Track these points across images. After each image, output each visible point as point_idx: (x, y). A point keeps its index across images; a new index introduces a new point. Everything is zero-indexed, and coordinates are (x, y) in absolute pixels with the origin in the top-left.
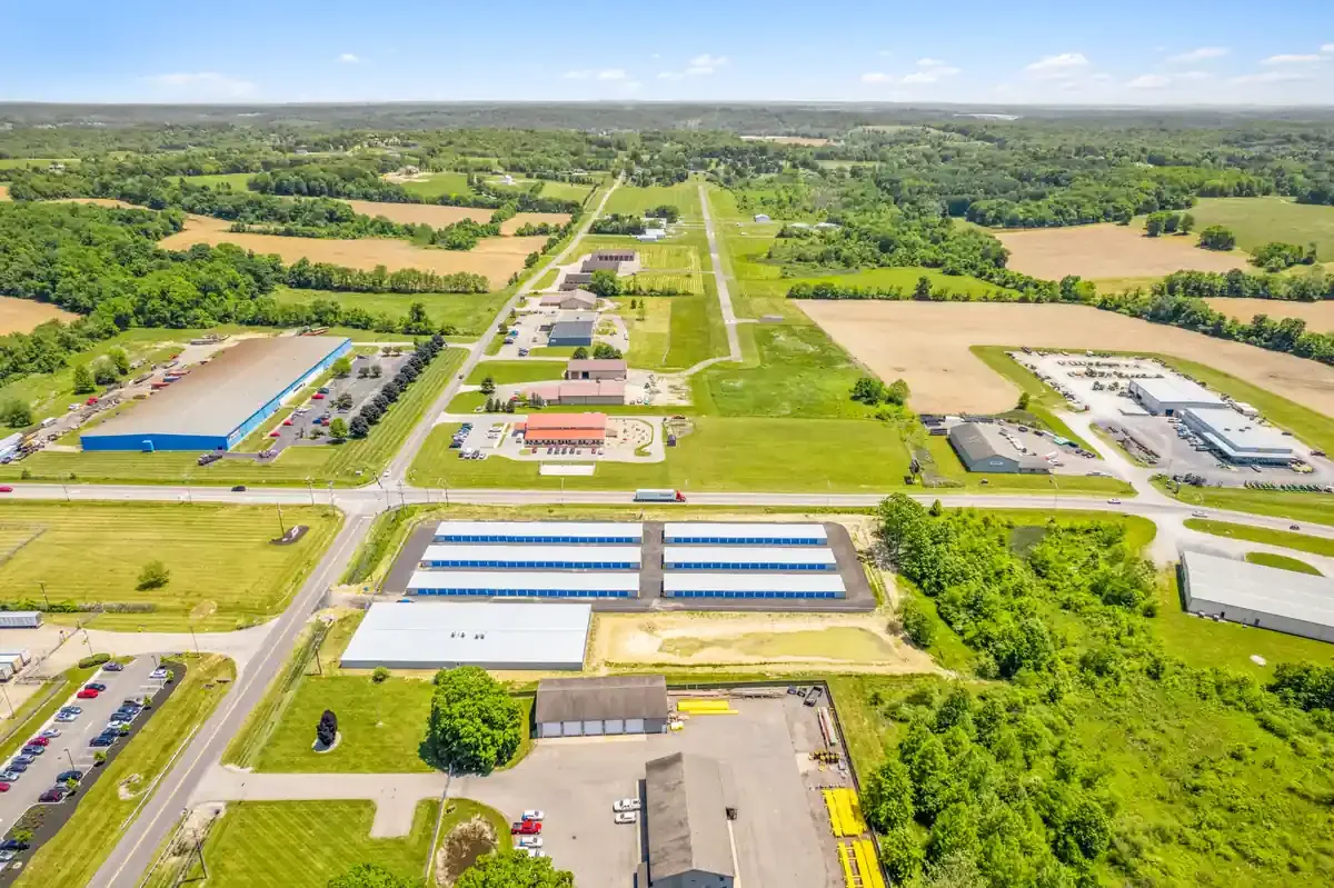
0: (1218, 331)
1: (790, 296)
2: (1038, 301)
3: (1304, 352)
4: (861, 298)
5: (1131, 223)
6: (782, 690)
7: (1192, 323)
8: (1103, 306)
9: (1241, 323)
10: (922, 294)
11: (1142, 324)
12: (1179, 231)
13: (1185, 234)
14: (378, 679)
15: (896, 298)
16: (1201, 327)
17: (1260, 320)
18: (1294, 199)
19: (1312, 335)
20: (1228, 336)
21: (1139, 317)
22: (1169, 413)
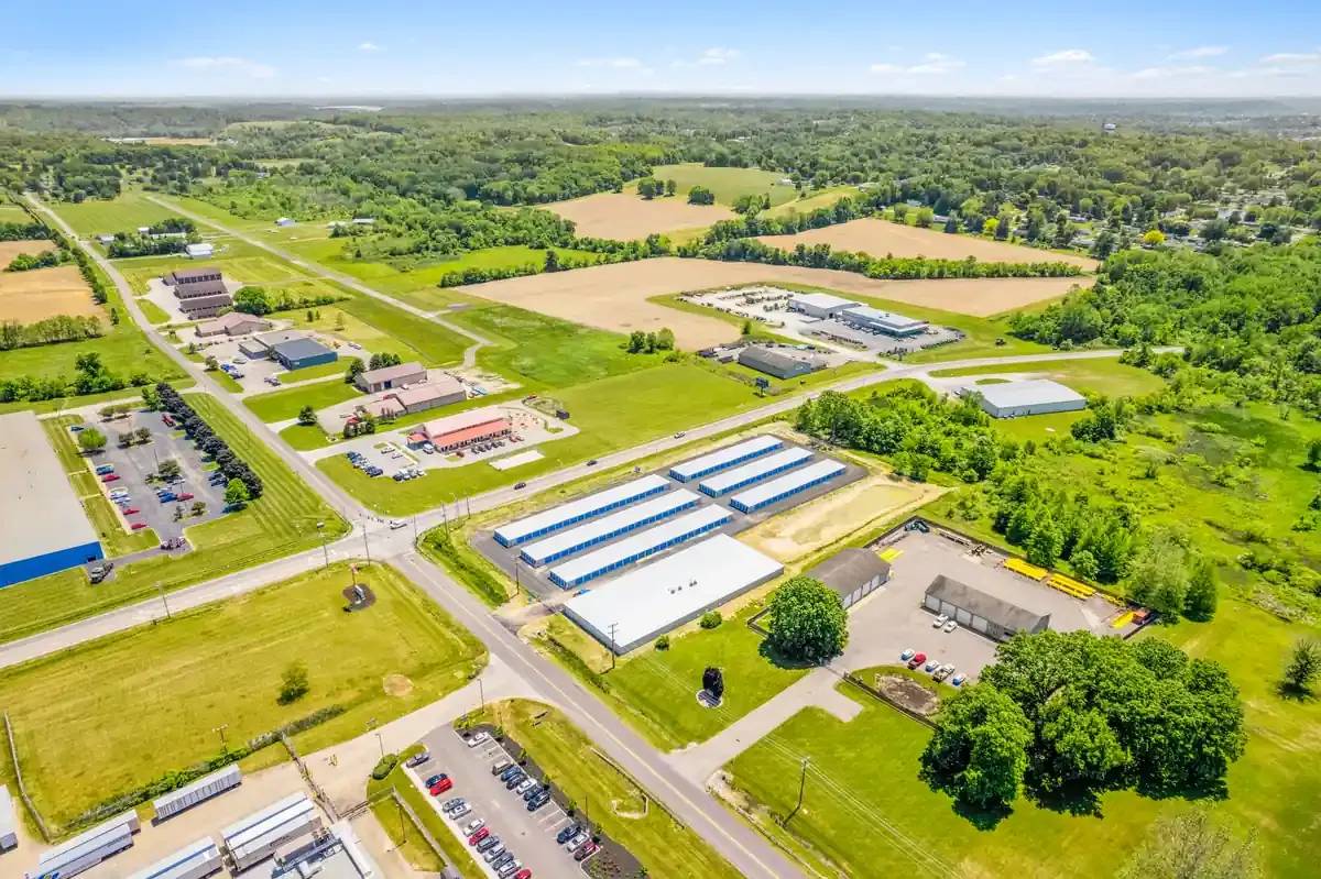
0: (777, 260)
1: (443, 285)
2: (636, 259)
3: (834, 266)
4: (505, 277)
5: (624, 190)
6: (901, 532)
7: (757, 257)
8: (684, 254)
9: (789, 252)
10: (551, 266)
11: (720, 264)
12: (665, 193)
13: (672, 195)
14: (663, 646)
15: (532, 273)
16: (763, 259)
17: (801, 248)
18: (702, 164)
19: (837, 254)
20: (784, 263)
21: (716, 259)
22: (831, 316)
